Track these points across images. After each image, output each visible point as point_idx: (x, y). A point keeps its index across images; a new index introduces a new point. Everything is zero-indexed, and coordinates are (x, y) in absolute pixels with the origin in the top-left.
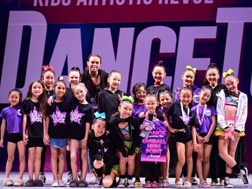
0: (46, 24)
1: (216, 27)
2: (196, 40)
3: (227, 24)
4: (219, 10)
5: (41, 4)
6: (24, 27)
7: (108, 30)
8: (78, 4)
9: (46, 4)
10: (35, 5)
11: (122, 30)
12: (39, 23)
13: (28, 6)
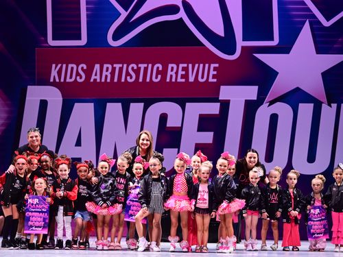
0: (61, 99)
1: (219, 104)
2: (200, 115)
3: (229, 100)
4: (222, 87)
5: (57, 80)
6: (41, 101)
7: (120, 105)
8: (92, 80)
9: (62, 80)
10: (52, 80)
11: (132, 105)
12: (55, 98)
13: (44, 81)
